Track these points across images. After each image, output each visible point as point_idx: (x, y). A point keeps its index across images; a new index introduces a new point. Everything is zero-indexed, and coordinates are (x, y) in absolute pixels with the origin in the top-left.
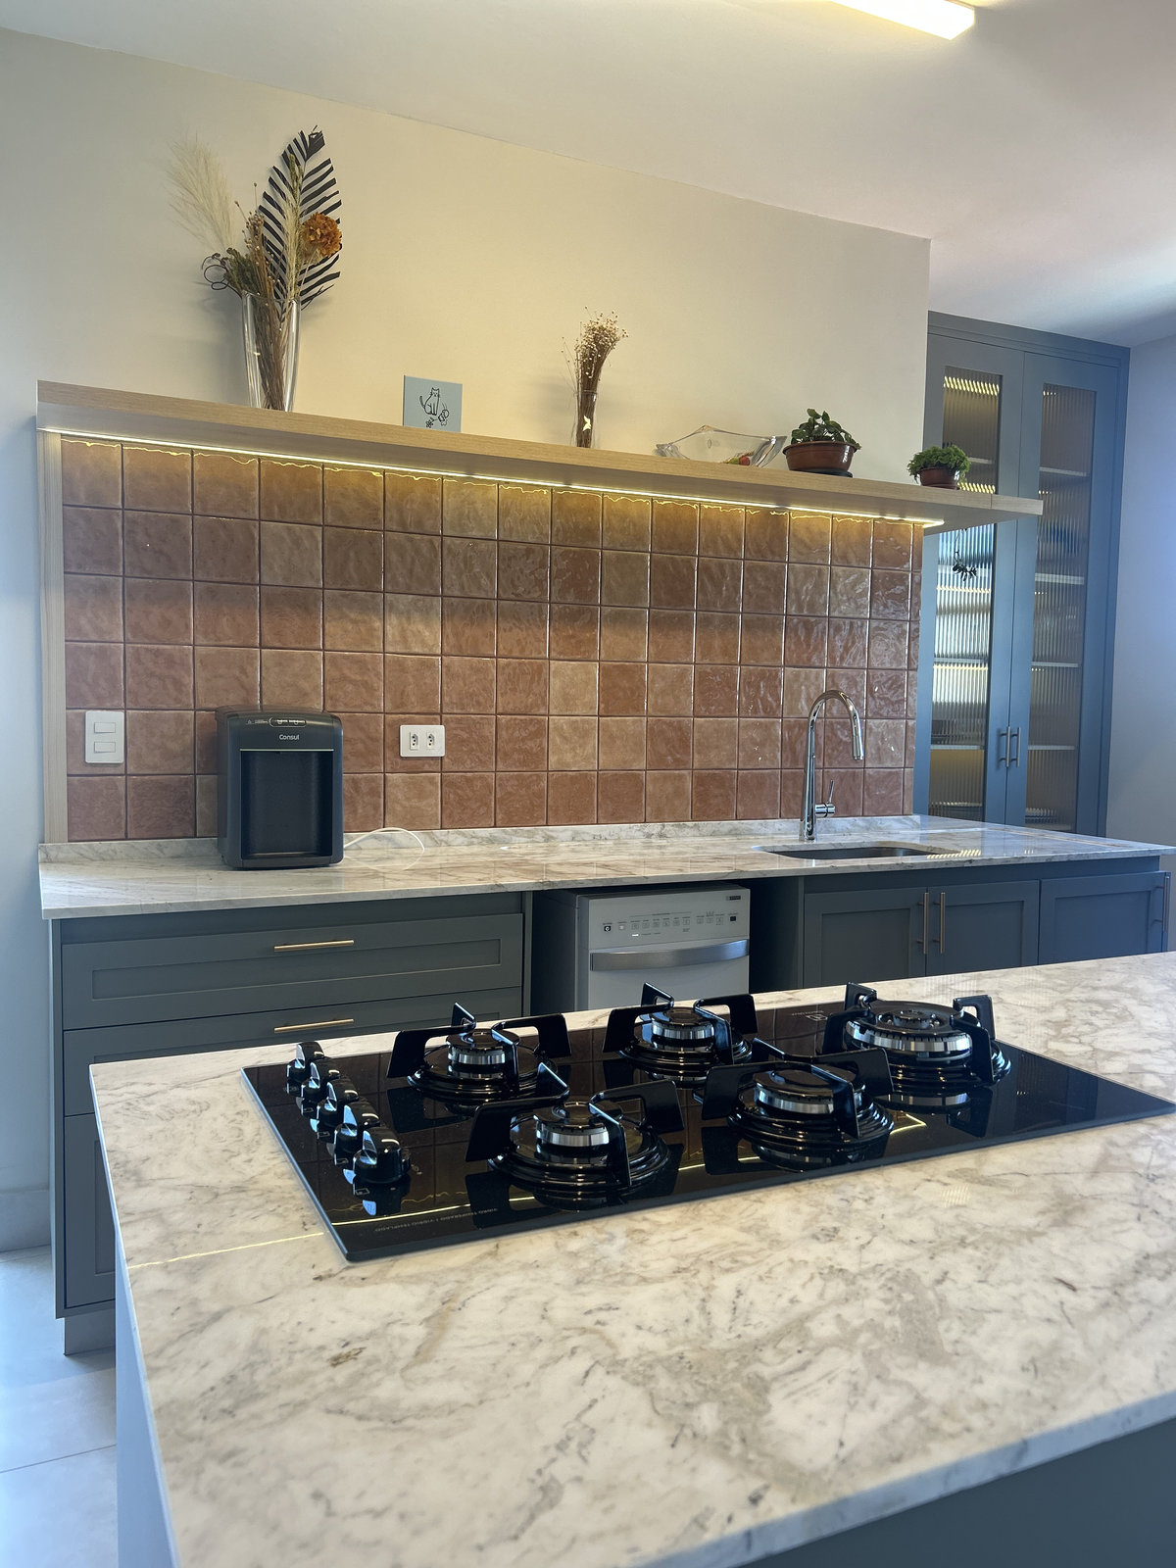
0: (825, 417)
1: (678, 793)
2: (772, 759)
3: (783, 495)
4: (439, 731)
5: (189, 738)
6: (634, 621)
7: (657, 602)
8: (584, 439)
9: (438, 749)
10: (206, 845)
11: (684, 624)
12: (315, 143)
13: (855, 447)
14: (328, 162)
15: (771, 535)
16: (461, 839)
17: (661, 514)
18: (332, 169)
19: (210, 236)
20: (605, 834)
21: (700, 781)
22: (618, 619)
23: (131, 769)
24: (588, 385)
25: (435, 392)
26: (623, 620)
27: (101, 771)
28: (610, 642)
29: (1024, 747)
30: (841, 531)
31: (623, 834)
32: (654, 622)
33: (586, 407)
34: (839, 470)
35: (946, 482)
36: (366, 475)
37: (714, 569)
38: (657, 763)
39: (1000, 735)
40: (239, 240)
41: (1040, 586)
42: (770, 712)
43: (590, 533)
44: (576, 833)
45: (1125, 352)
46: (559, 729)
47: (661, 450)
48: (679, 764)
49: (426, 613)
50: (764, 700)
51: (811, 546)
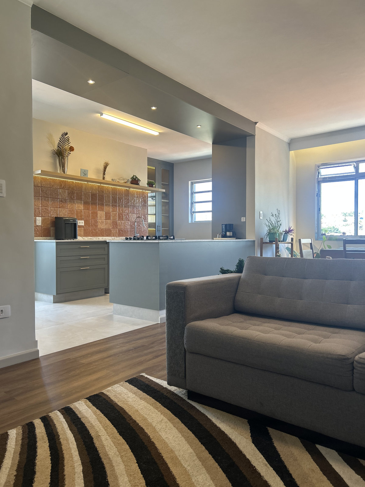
0: (136, 176)
1: (116, 232)
2: (128, 227)
3: (130, 187)
4: (83, 221)
5: (49, 222)
6: (109, 205)
7: (112, 202)
8: (104, 178)
9: (83, 224)
10: (53, 238)
11: (116, 206)
12: (67, 134)
13: (140, 181)
14: (68, 137)
15: (127, 193)
16: (87, 238)
17: (113, 189)
18: (69, 138)
19: (52, 146)
20: (106, 238)
21: (119, 231)
22: (106, 205)
23: (42, 226)
24: (105, 171)
25: (85, 171)
26: (108, 205)
27: (38, 226)
28: (105, 208)
29: (161, 229)
30: (137, 192)
31: (109, 238)
32: (112, 205)
33: (104, 174)
34: (138, 184)
35: (152, 187)
36: (73, 182)
37: (120, 198)
38: (113, 228)
39: (158, 226)
40: (56, 147)
41: (162, 202)
42: (128, 221)
43: (103, 192)
44: (102, 238)
45: (174, 164)
46: (99, 222)
47: (112, 180)
48: (116, 228)
49: (81, 203)
50: (128, 218)
51: (133, 195)
